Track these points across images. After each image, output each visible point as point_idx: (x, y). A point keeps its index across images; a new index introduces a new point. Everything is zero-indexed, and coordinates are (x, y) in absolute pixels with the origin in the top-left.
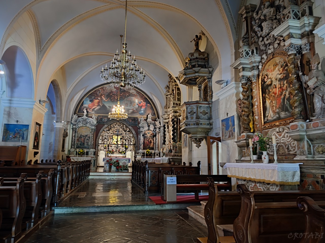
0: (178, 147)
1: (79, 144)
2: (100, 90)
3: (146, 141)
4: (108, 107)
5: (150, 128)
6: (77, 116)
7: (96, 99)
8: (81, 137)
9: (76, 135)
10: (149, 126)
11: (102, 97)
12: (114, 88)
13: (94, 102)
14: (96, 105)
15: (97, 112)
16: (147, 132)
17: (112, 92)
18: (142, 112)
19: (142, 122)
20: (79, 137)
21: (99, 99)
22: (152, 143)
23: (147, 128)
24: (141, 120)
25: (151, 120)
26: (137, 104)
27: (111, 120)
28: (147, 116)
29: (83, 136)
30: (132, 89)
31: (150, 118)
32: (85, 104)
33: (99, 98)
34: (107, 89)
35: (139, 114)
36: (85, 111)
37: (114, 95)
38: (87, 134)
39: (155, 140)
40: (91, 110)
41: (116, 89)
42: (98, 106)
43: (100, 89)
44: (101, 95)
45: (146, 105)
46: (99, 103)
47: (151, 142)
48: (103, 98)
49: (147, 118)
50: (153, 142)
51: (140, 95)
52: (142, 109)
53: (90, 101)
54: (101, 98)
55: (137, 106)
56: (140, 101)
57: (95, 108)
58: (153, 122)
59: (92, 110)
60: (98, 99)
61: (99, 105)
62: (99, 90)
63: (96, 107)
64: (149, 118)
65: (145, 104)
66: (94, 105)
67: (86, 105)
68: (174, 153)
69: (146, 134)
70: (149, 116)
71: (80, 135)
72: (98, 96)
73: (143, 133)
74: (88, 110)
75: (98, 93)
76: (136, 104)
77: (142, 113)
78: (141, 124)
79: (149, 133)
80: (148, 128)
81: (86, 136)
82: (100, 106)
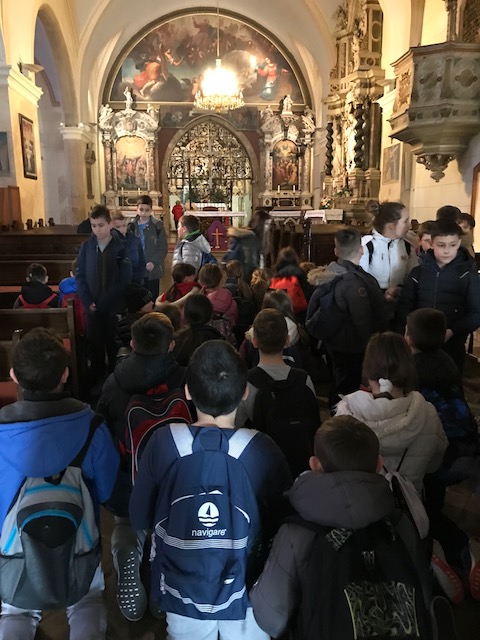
0: (369, 182)
1: (123, 180)
2: (160, 34)
3: (279, 169)
4: (182, 82)
5: (289, 135)
6: (111, 110)
7: (151, 61)
8: (125, 163)
9: (114, 158)
10: (286, 130)
11: (166, 54)
12: (192, 26)
13: (147, 68)
14: (153, 76)
15: (156, 96)
16: (280, 146)
17: (188, 38)
18: (269, 91)
19: (270, 119)
20: (121, 162)
21: (158, 62)
22: (294, 174)
23: (279, 135)
24: (265, 114)
25: (291, 113)
26: (256, 71)
27: (192, 118)
28: (282, 102)
29: (130, 160)
30: (239, 26)
31: (290, 106)
32: (126, 76)
33: (159, 59)
34: (175, 30)
35: (261, 97)
36: (128, 95)
37: (195, 47)
38: (136, 155)
39: (300, 164)
40: (141, 91)
41: (198, 30)
42: (157, 80)
43: (160, 30)
44: (164, 50)
45: (278, 72)
46: (158, 71)
47: (290, 171)
48: (169, 56)
50: (295, 170)
51: (261, 44)
52: (268, 85)
53: (137, 68)
54: (164, 56)
55: (255, 76)
56: (262, 61)
57: (152, 86)
58: (297, 118)
59: (144, 92)
60: (155, 61)
62: (157, 36)
63: (153, 82)
64: (285, 106)
65: (275, 68)
66: (147, 78)
67: (128, 80)
68: (358, 197)
69: (279, 151)
70: (285, 102)
71: (122, 158)
72: (155, 53)
73: (272, 148)
74: (135, 92)
75: (154, 43)
76: (251, 72)
77: (268, 95)
78: (267, 123)
79: (285, 149)
80: (283, 134)
81: (137, 159)
82: (163, 79)
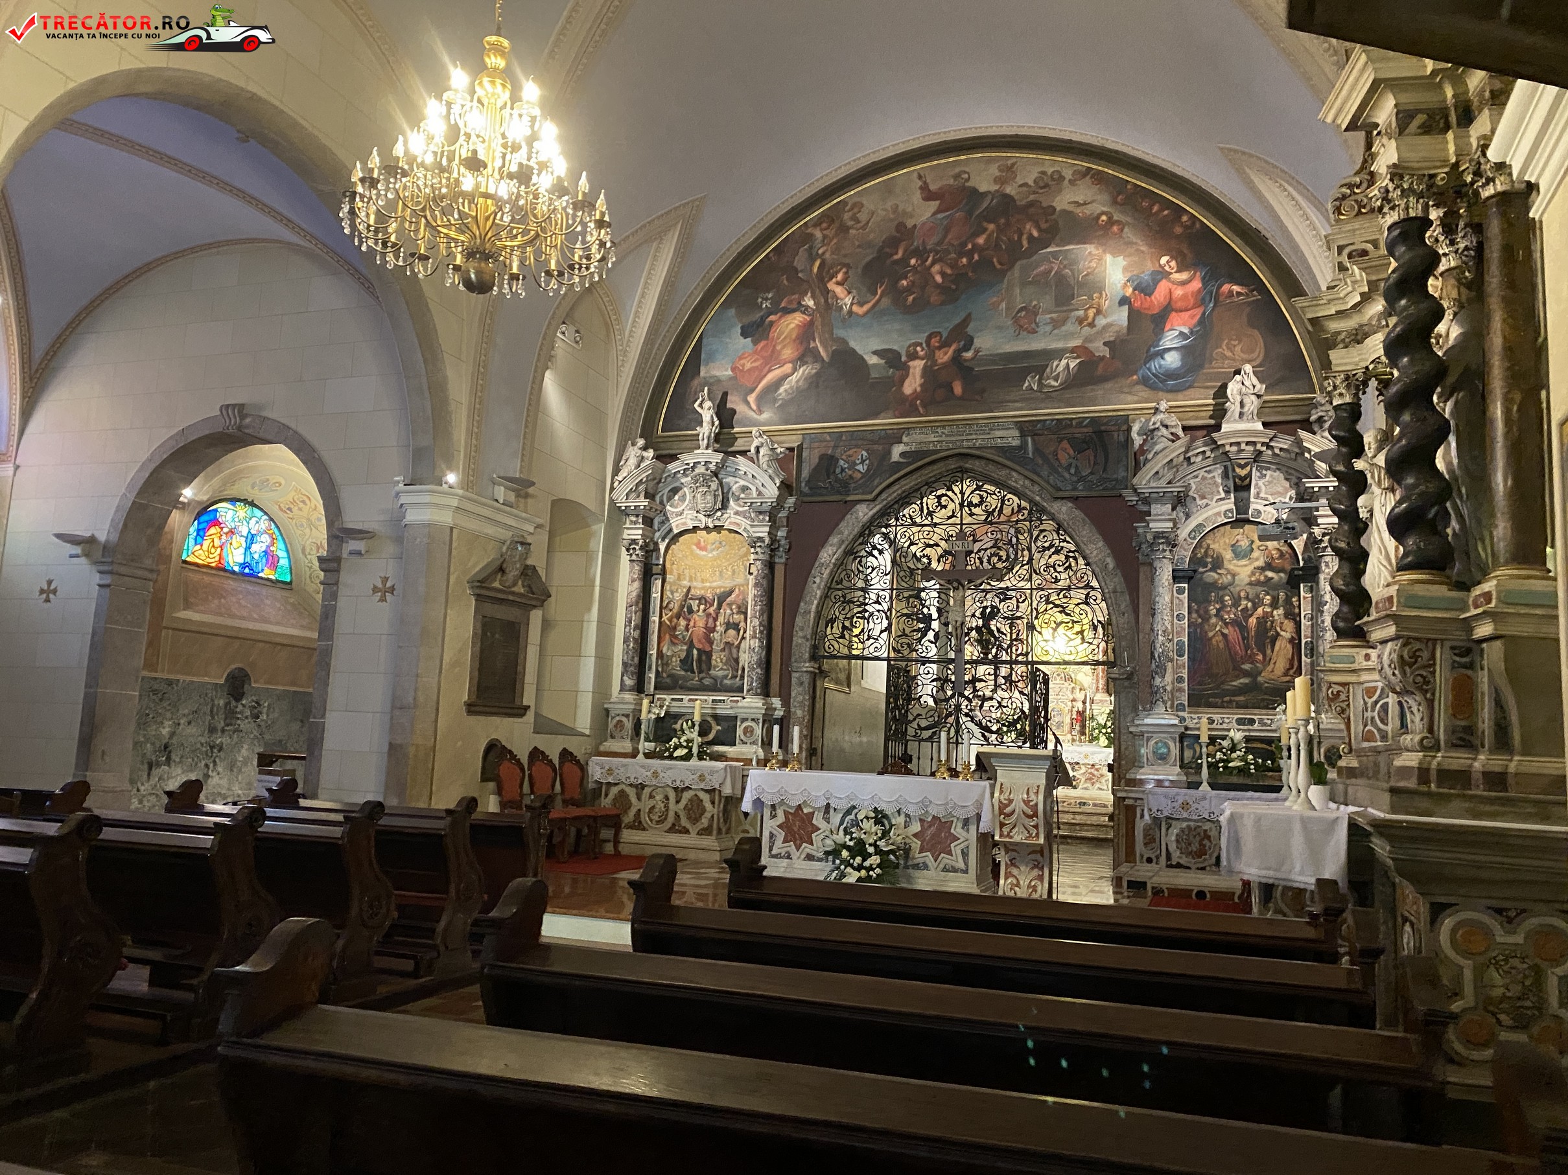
2: (818, 234)
3: (1215, 628)
5: (1255, 505)
7: (787, 311)
8: (686, 611)
9: (656, 595)
10: (1241, 487)
11: (831, 286)
13: (774, 333)
14: (788, 353)
16: (1220, 545)
17: (902, 233)
18: (1172, 360)
20: (676, 607)
21: (805, 310)
22: (1282, 648)
23: (1220, 507)
25: (1259, 426)
26: (1124, 301)
27: (898, 466)
28: (1221, 392)
29: (702, 600)
31: (1252, 404)
32: (711, 358)
33: (809, 302)
34: (863, 217)
36: (707, 412)
38: (728, 584)
39: (1306, 609)
40: (751, 398)
41: (934, 205)
43: (817, 223)
45: (1209, 296)
46: (806, 333)
47: (1266, 636)
48: (839, 290)
49: (1220, 412)
50: (1287, 634)
51: (1147, 214)
52: (1170, 339)
54: (826, 292)
55: (1121, 317)
57: (785, 377)
58: (1283, 443)
59: (759, 400)
60: (800, 308)
61: (806, 355)
62: (811, 236)
65: (1197, 285)
69: (1217, 564)
71: (678, 596)
73: (1185, 554)
75: (800, 262)
76: (1106, 305)
77: (1171, 375)
79: (1239, 554)
80: (1230, 504)
81: (722, 598)
82: (816, 357)
